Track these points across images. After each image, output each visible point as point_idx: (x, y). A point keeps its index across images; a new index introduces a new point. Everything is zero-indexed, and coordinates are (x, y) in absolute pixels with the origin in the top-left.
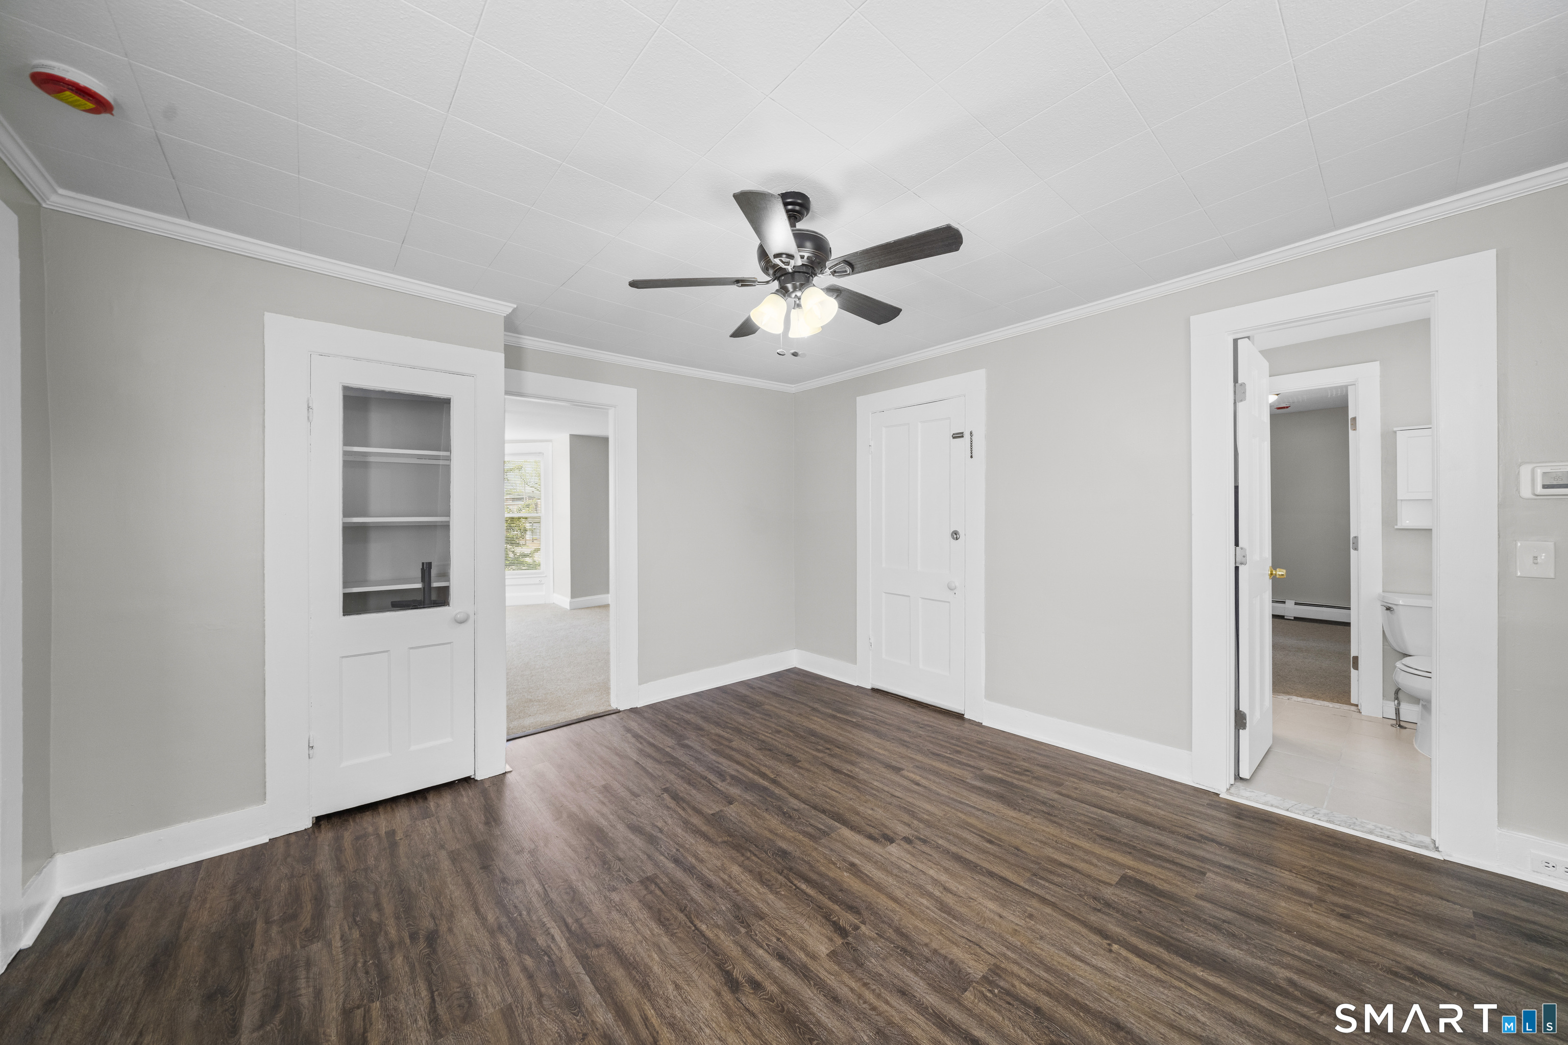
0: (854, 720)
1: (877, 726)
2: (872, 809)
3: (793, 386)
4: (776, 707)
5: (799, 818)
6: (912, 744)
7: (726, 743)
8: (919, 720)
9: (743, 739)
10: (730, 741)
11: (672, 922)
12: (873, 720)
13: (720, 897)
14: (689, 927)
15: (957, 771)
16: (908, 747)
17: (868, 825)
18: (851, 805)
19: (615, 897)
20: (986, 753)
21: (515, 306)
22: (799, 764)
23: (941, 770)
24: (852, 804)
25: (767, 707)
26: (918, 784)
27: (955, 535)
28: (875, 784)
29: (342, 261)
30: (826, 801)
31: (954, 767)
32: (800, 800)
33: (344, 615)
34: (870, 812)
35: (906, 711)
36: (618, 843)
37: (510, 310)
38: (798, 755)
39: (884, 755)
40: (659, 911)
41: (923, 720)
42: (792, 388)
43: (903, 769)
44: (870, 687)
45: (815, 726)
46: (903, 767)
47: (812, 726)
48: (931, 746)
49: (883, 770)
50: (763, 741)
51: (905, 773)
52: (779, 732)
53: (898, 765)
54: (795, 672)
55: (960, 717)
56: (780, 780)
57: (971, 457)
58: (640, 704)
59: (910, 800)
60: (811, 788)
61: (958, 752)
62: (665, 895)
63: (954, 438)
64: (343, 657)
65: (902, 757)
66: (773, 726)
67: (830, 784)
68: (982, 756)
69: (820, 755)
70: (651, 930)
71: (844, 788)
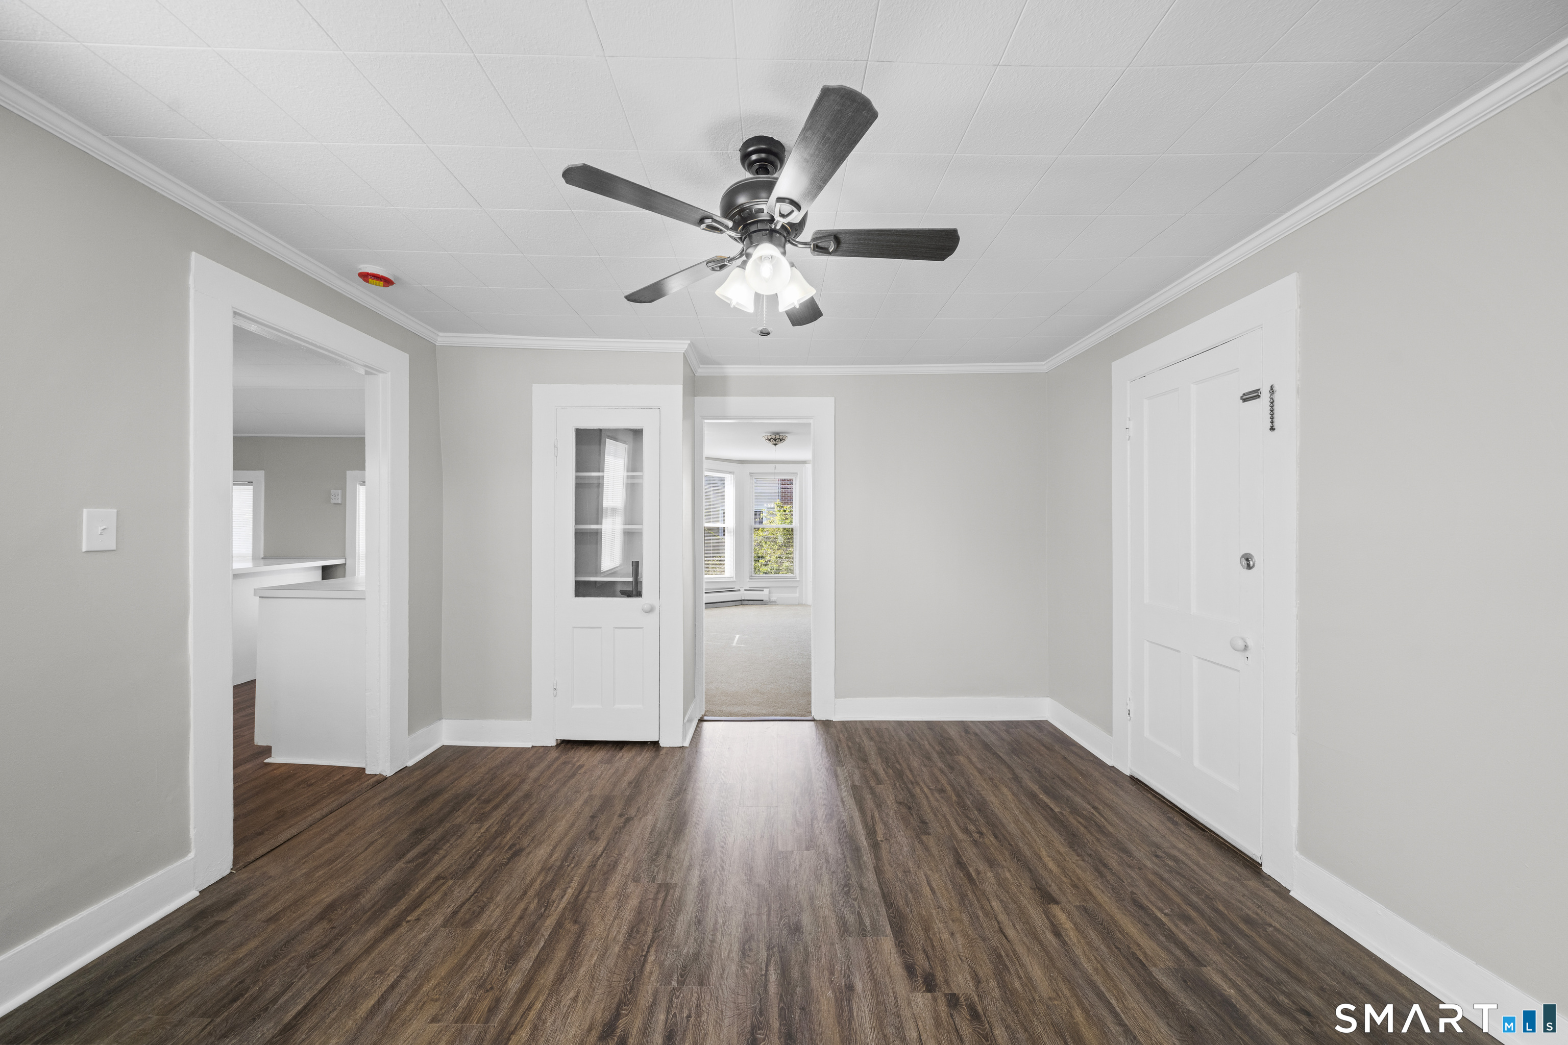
0: (1057, 810)
1: (1082, 829)
2: (952, 934)
3: (1044, 363)
4: (971, 761)
5: (855, 900)
6: (1114, 874)
7: (872, 783)
8: (1165, 845)
9: (895, 785)
10: (879, 782)
11: (638, 936)
12: (1085, 818)
13: (695, 939)
14: (643, 950)
15: (1148, 945)
16: (1101, 875)
17: (924, 951)
18: (931, 915)
19: (631, 887)
20: (1241, 942)
21: (689, 342)
22: (924, 838)
23: (1121, 931)
24: (934, 914)
25: (961, 759)
26: (1057, 934)
27: (1248, 561)
28: (993, 904)
29: (570, 337)
30: (906, 895)
31: (1152, 936)
32: (878, 879)
33: (575, 596)
34: (945, 936)
35: (1155, 824)
36: (684, 841)
37: (686, 346)
38: (935, 827)
39: (1051, 871)
40: (642, 920)
41: (1174, 847)
42: (1042, 367)
43: (1057, 902)
44: (1128, 773)
45: (993, 799)
46: (1062, 898)
47: (992, 799)
48: (1146, 890)
49: (1027, 890)
50: (913, 796)
51: (1056, 910)
52: (942, 791)
53: (1054, 889)
54: (1040, 725)
55: (1253, 866)
56: (884, 846)
57: (1272, 429)
58: (835, 718)
59: (1021, 950)
60: (906, 872)
61: (1186, 919)
62: (661, 909)
63: (1245, 400)
64: (574, 627)
65: (1075, 886)
66: (944, 782)
67: (935, 877)
68: (1228, 942)
69: (961, 835)
70: (618, 933)
71: (947, 890)
